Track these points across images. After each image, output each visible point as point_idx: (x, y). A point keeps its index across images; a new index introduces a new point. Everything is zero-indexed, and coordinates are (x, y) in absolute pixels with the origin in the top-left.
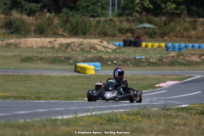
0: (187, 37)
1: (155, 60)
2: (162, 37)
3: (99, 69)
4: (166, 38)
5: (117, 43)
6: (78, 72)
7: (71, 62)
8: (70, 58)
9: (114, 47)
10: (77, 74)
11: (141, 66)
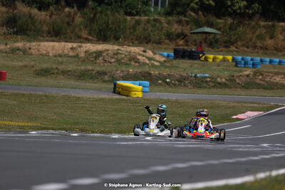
0: (262, 48)
1: (224, 80)
2: (226, 47)
3: (147, 89)
4: (233, 48)
5: (166, 54)
6: (119, 93)
7: (106, 78)
8: (105, 73)
9: (162, 59)
10: (117, 96)
11: (205, 88)
